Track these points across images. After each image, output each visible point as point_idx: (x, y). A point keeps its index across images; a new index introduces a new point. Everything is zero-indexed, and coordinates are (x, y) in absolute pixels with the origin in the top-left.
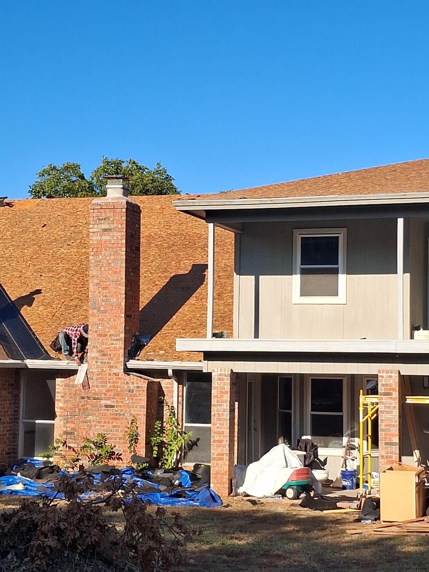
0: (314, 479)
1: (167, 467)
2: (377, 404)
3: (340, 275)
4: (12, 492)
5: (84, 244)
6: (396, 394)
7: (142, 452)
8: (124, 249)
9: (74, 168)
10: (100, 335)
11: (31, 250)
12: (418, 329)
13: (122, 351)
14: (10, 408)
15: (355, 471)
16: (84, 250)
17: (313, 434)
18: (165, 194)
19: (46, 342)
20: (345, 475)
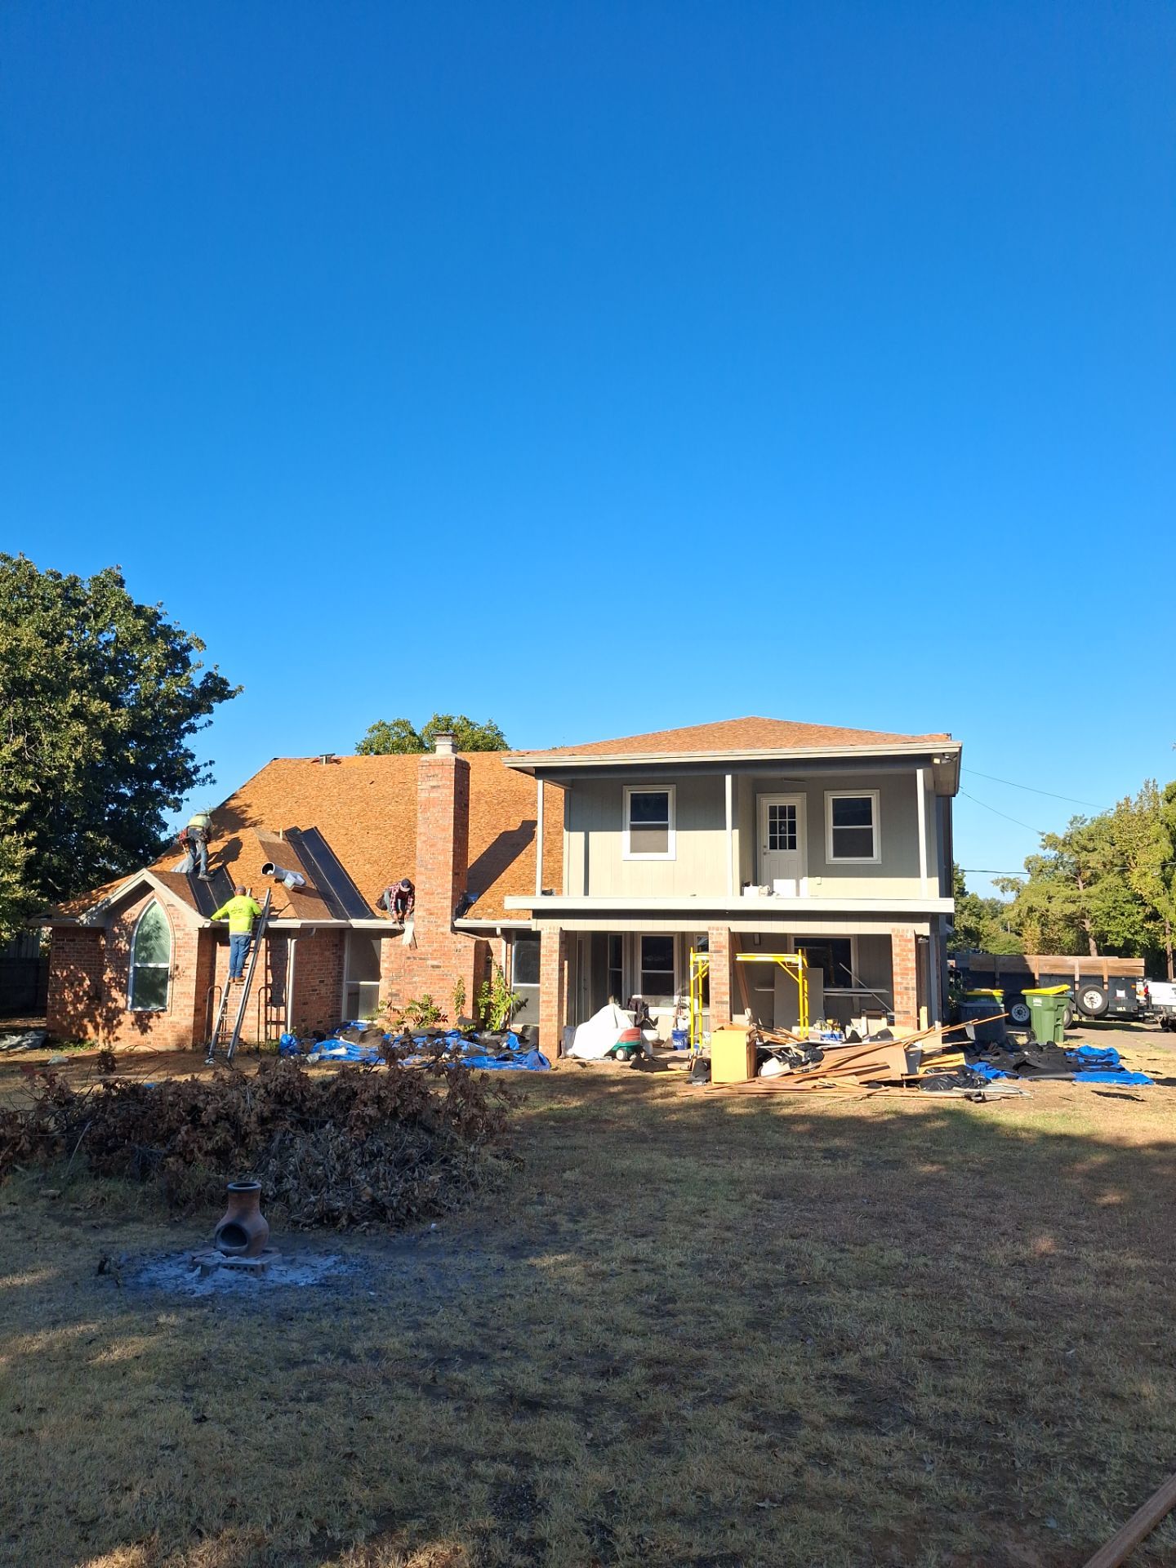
0: (644, 1041)
1: (494, 1029)
2: (708, 961)
3: (669, 831)
4: (334, 1057)
5: (412, 801)
6: (726, 952)
7: (469, 1014)
8: (453, 806)
9: (404, 724)
10: (426, 894)
11: (358, 807)
12: (747, 885)
13: (449, 910)
14: (334, 969)
15: (686, 1031)
16: (412, 807)
17: (644, 993)
18: (496, 750)
19: (371, 900)
20: (677, 1035)
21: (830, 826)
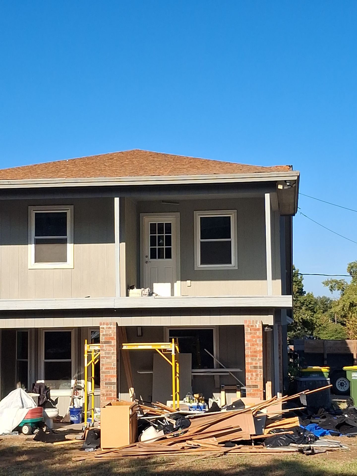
0: (46, 417)
2: (99, 351)
3: (68, 244)
6: (114, 343)
12: (132, 288)
15: (81, 408)
17: (46, 379)
20: (73, 412)
21: (198, 240)
